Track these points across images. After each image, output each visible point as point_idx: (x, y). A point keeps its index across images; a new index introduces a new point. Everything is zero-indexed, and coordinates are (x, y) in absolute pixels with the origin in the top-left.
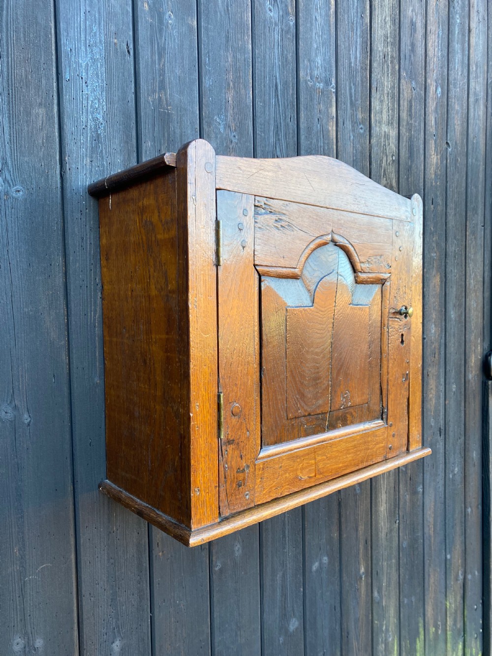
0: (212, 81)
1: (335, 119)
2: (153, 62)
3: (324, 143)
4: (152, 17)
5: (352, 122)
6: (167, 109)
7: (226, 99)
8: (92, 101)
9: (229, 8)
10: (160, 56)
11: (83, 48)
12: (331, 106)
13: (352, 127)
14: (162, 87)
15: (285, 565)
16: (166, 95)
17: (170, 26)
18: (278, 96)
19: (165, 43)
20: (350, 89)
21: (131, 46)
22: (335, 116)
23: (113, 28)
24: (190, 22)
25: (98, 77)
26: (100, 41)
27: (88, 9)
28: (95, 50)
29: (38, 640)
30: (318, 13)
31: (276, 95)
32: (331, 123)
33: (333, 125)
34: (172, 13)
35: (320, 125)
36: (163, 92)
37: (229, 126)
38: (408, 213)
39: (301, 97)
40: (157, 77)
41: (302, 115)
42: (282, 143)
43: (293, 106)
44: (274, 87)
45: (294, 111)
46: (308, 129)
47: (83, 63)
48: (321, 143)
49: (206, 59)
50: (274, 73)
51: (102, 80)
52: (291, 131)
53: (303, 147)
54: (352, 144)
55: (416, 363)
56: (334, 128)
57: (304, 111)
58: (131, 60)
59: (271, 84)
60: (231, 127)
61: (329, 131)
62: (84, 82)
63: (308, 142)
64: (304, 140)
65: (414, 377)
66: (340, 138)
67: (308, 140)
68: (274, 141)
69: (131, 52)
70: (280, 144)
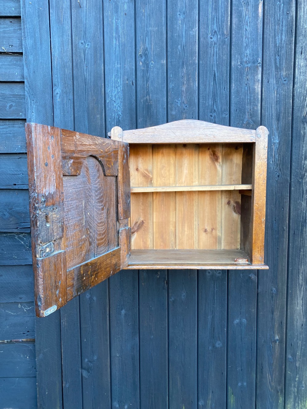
0: (174, 84)
1: (260, 81)
2: (144, 85)
3: (250, 97)
4: (144, 67)
5: (276, 78)
6: (150, 103)
7: (181, 90)
8: (117, 108)
9: (185, 48)
10: (147, 81)
11: (114, 89)
12: (257, 74)
13: (276, 81)
14: (148, 93)
15: (214, 313)
16: (149, 97)
17: (152, 67)
18: (215, 80)
19: (149, 75)
20: (275, 59)
21: (134, 82)
22: (260, 79)
23: (126, 77)
24: (162, 62)
25: (119, 98)
26: (121, 84)
27: (116, 74)
28: (119, 88)
29: (94, 297)
30: (248, 26)
31: (215, 79)
32: (257, 84)
33: (258, 84)
34: (153, 61)
35: (248, 87)
36: (148, 96)
37: (183, 102)
38: (252, 138)
39: (233, 76)
40: (145, 91)
41: (233, 85)
42: (218, 103)
43: (227, 82)
44: (213, 76)
45: (227, 85)
46: (238, 92)
47: (113, 95)
48: (248, 97)
49: (170, 75)
50: (213, 69)
51: (121, 99)
52: (224, 95)
53: (233, 102)
54: (276, 92)
55: (260, 218)
56: (260, 86)
57: (234, 83)
58: (134, 87)
59: (211, 75)
60: (184, 102)
61: (255, 89)
62: (114, 101)
63: (238, 99)
64: (234, 98)
65: (257, 226)
66: (265, 91)
67: (238, 98)
68: (213, 103)
69: (134, 84)
70: (216, 104)
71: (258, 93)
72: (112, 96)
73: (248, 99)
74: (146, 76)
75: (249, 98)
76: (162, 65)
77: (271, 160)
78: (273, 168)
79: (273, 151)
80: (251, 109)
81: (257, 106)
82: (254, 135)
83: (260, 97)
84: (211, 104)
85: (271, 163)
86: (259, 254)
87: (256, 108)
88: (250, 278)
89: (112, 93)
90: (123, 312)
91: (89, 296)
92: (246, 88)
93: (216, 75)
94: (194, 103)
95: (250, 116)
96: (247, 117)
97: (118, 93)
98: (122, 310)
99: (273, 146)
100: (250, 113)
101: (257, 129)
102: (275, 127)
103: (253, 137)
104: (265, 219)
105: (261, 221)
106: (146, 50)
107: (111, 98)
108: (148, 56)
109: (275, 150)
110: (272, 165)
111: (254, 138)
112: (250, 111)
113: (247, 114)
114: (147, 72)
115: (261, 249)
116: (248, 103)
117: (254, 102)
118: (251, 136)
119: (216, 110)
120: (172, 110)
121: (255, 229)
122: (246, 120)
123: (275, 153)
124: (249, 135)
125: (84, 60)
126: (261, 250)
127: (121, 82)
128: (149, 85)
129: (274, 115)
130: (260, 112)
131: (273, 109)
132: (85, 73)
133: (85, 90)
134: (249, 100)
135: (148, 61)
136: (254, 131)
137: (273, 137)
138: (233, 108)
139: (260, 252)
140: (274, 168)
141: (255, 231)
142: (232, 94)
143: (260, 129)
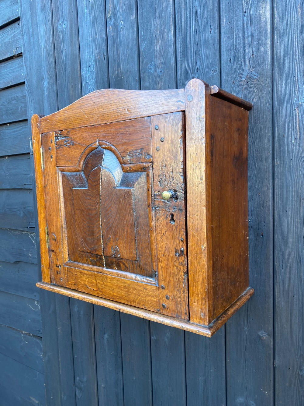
0: (146, 44)
2: (114, 55)
6: (122, 77)
7: (155, 50)
10: (118, 49)
11: (88, 69)
14: (119, 65)
17: (121, 29)
19: (119, 41)
21: (106, 54)
23: (97, 51)
24: (132, 18)
26: (93, 61)
27: (88, 50)
28: (92, 66)
31: (196, 20)
32: (264, 6)
33: (266, 5)
34: (122, 21)
35: (248, 16)
36: (119, 69)
37: (157, 67)
38: (180, 103)
39: (223, 6)
40: (117, 62)
41: (224, 21)
42: (202, 56)
43: (214, 18)
44: (194, 15)
45: (214, 22)
46: (232, 29)
47: (88, 75)
48: (248, 33)
49: (141, 33)
50: (194, 5)
51: (94, 79)
52: (211, 42)
53: (225, 49)
54: (299, 10)
55: (198, 244)
56: (269, 7)
57: (225, 16)
58: (105, 62)
59: (191, 15)
60: (159, 67)
61: (260, 15)
62: (88, 84)
63: (231, 41)
64: (225, 41)
65: (194, 257)
66: (278, 14)
67: (231, 39)
68: (195, 57)
69: (106, 57)
70: (200, 58)
71: (265, 22)
72: (86, 77)
73: (248, 36)
74: (116, 43)
75: (250, 34)
76: (132, 22)
77: (293, 137)
78: (296, 152)
79: (298, 121)
80: (255, 53)
81: (265, 44)
82: (182, 98)
83: (269, 27)
84: (193, 59)
85: (293, 141)
86: (200, 306)
87: (262, 49)
88: (260, 337)
89: (86, 75)
90: (106, 336)
91: (77, 309)
92: (245, 18)
93: (199, 13)
94: (170, 65)
95: (254, 64)
96: (247, 68)
97: (91, 73)
98: (104, 334)
99: (297, 111)
100: (253, 59)
101: (187, 86)
102: (299, 76)
103: (180, 101)
104: (205, 245)
105: (200, 249)
106: (115, 8)
107: (85, 81)
108: (117, 16)
109: (300, 118)
110: (296, 146)
111: (182, 104)
112: (252, 57)
113: (247, 63)
114: (117, 38)
115: (202, 298)
116: (248, 44)
117: (259, 39)
118: (178, 101)
119: (200, 68)
120: (144, 81)
121: (191, 262)
122: (245, 74)
123: (301, 123)
124: (174, 100)
125: (62, 44)
126: (202, 301)
127: (93, 58)
128: (119, 54)
129: (297, 53)
130: (269, 53)
131: (295, 43)
132: (64, 58)
133: (65, 77)
134: (250, 39)
135: (117, 22)
136: (181, 91)
137: (297, 94)
138: (224, 58)
139: (201, 304)
140: (299, 151)
141: (191, 265)
142: (223, 35)
143: (191, 86)
